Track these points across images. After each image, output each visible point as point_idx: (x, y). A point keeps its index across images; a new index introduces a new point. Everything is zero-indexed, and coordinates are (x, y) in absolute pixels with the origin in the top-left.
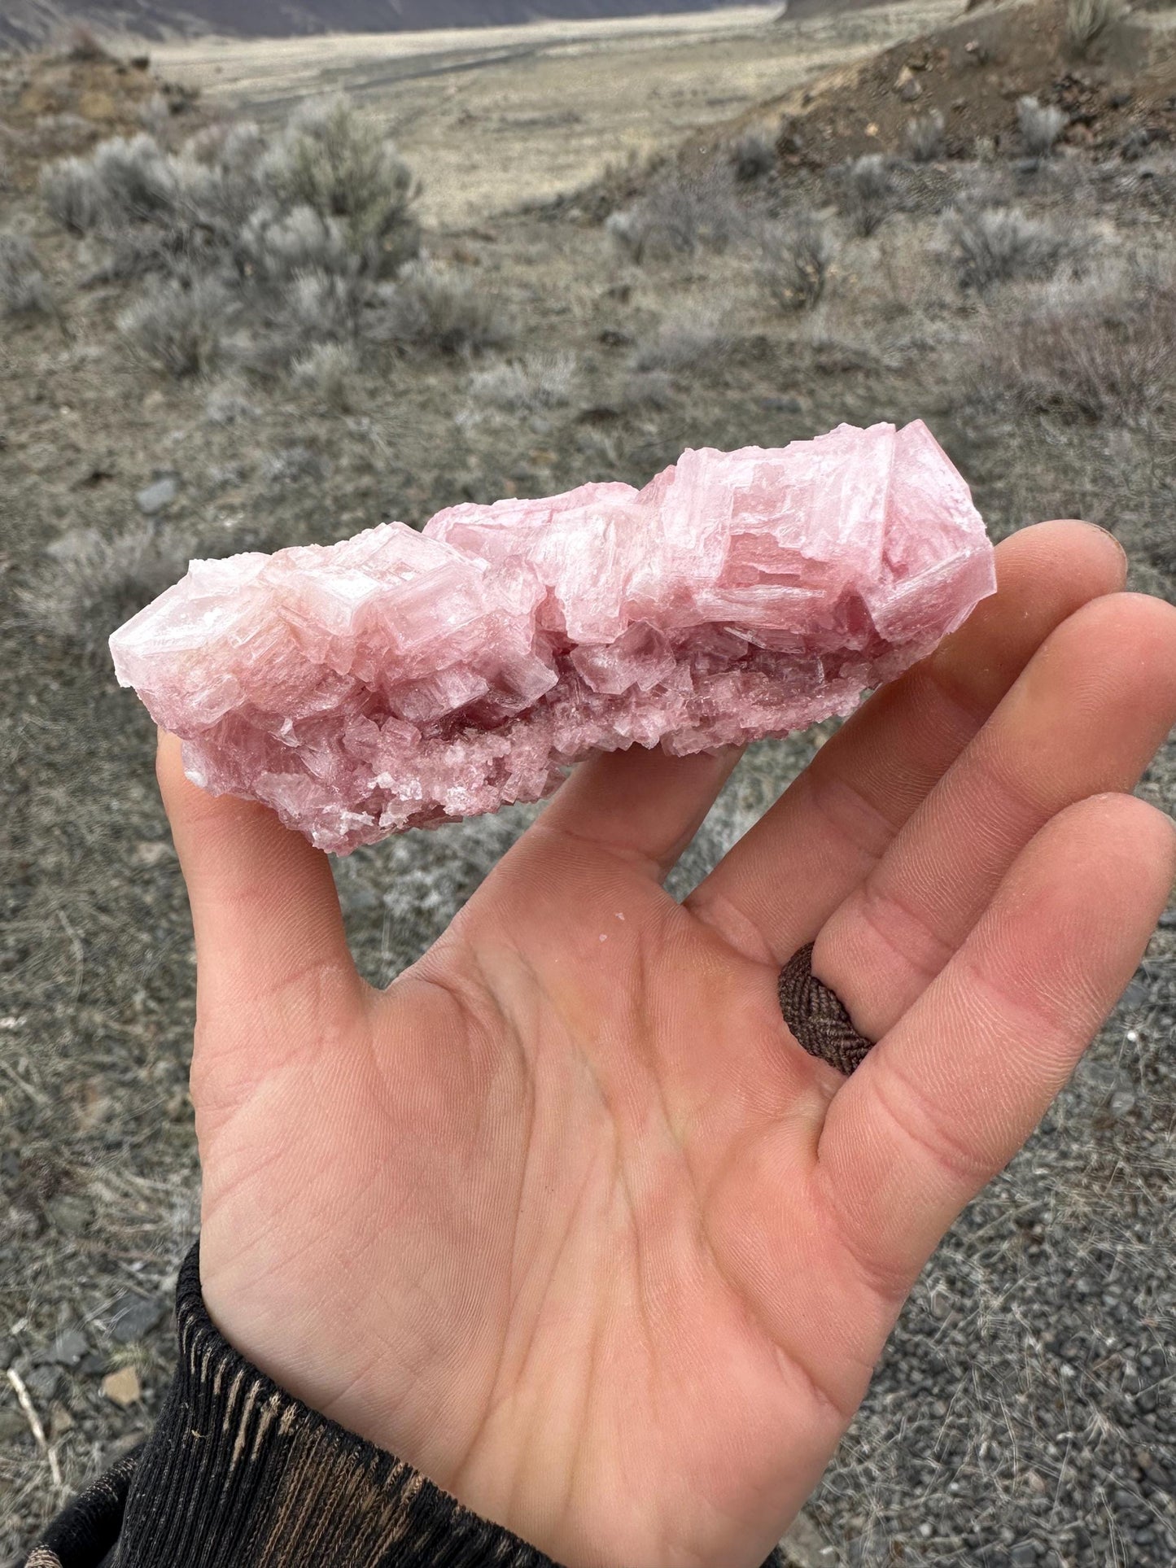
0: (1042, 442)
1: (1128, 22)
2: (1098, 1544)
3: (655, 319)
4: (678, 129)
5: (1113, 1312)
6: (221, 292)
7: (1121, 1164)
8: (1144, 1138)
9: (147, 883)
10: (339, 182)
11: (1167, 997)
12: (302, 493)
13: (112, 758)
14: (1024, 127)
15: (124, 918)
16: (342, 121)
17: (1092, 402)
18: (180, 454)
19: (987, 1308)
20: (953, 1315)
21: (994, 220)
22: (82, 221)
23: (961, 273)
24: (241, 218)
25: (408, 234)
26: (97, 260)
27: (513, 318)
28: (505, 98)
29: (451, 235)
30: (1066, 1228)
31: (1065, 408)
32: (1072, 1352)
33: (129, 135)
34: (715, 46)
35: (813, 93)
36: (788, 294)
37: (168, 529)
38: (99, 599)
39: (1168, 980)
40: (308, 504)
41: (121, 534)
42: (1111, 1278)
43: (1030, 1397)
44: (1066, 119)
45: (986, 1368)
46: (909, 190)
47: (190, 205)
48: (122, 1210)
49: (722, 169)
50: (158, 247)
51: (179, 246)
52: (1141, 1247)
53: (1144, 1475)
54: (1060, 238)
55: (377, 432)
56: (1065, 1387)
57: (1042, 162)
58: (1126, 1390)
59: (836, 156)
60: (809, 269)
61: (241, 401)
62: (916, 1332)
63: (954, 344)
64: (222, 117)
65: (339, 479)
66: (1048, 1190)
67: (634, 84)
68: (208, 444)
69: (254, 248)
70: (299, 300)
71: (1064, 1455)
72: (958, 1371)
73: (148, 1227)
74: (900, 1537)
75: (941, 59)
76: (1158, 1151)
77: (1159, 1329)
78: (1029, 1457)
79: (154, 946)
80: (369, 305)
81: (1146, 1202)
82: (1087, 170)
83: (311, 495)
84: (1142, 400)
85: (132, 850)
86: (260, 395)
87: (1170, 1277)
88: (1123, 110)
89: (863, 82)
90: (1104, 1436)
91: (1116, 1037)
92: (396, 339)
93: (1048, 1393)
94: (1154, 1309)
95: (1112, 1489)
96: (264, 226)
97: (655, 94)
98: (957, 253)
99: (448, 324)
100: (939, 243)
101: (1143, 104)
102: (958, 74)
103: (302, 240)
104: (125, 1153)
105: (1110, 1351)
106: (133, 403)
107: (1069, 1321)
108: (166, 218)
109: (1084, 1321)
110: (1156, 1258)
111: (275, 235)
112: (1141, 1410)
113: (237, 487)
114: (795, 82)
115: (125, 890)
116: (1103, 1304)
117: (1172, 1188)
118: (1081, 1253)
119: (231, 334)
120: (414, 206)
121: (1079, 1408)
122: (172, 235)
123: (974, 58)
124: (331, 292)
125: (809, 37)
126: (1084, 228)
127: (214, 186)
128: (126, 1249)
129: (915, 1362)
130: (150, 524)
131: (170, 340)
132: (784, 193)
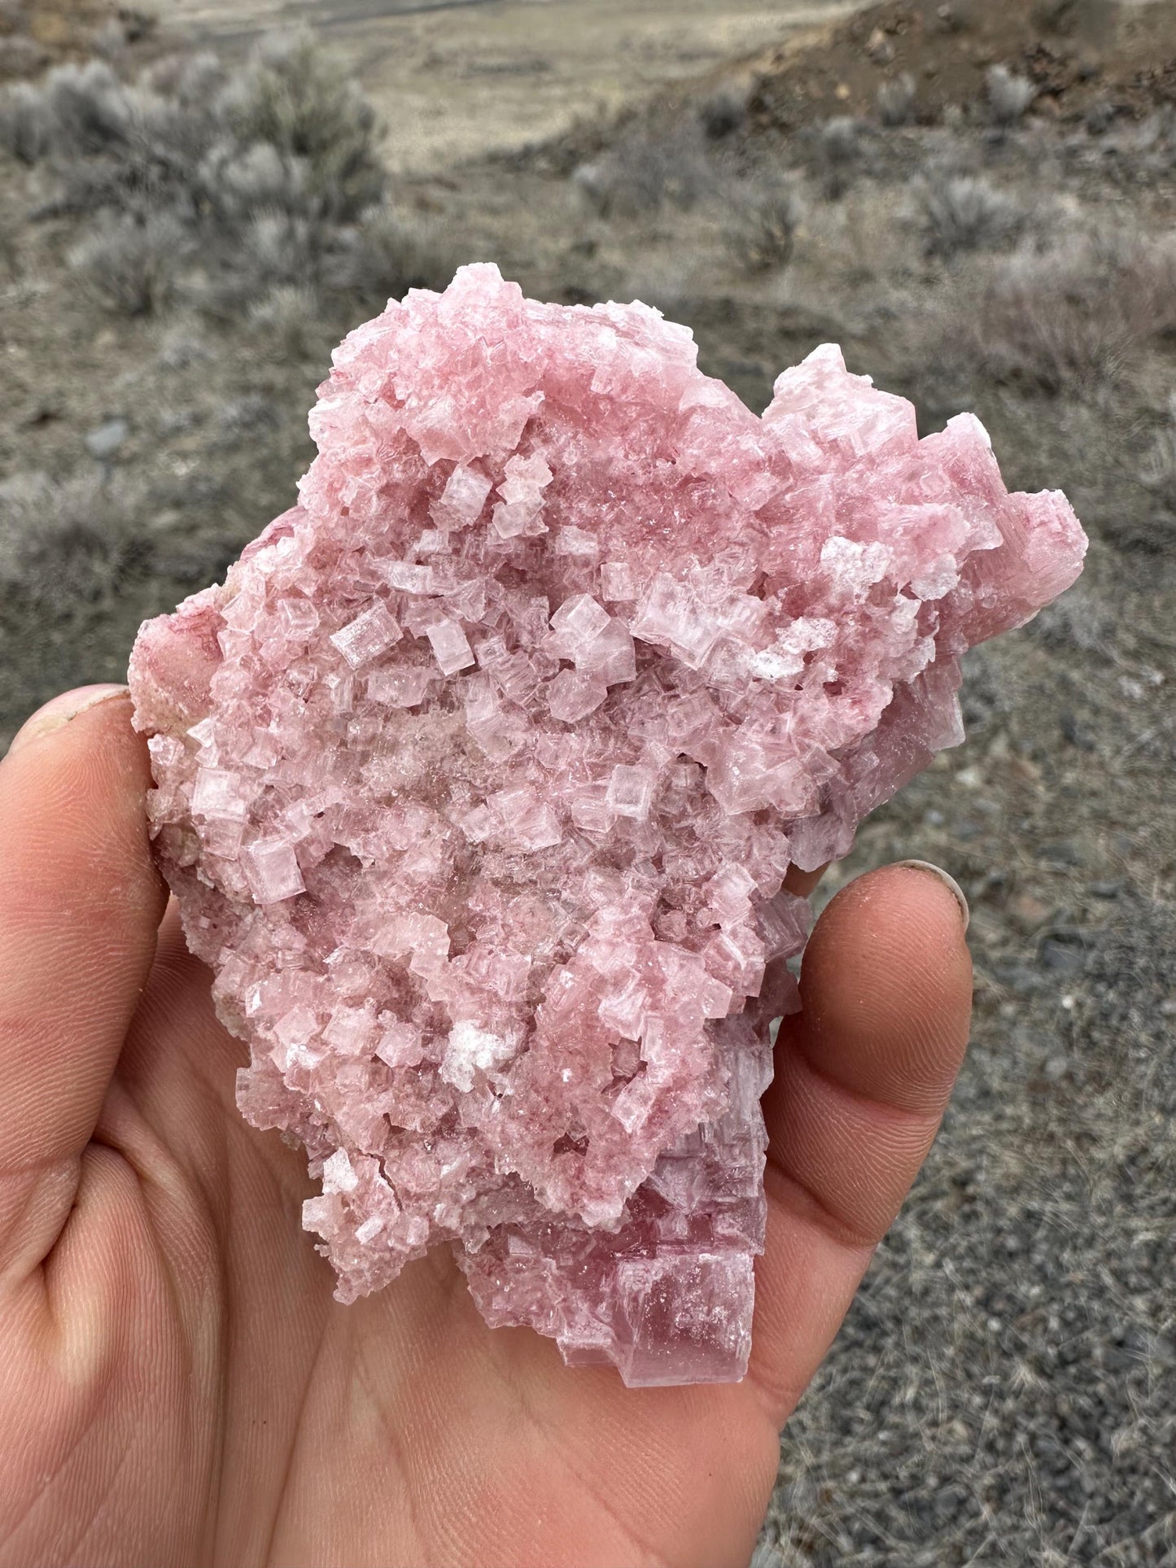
0: (1001, 415)
2: (1018, 1489)
3: (620, 276)
4: (648, 83)
5: (1040, 1268)
6: (177, 230)
7: (1053, 1127)
8: (1074, 1102)
10: (302, 120)
11: (1101, 965)
12: (257, 442)
14: (994, 96)
16: (305, 58)
17: (1050, 376)
18: (132, 398)
19: (920, 1264)
20: (886, 1272)
21: (961, 189)
22: (32, 149)
23: (926, 242)
24: (197, 152)
25: (372, 177)
26: (48, 192)
29: (413, 181)
30: (998, 1188)
31: (1025, 381)
32: (999, 1306)
33: (82, 61)
35: (787, 53)
36: (755, 256)
37: (119, 476)
38: (46, 543)
39: (1103, 949)
40: (263, 453)
41: (69, 477)
42: (1040, 1234)
43: (958, 1349)
44: (1035, 91)
45: (917, 1322)
46: (877, 156)
47: (145, 137)
49: (691, 126)
50: (112, 180)
52: (1068, 1207)
54: (1024, 210)
57: (1010, 133)
58: (1049, 1342)
59: (807, 116)
60: (777, 231)
61: (196, 344)
63: (918, 314)
64: (181, 47)
65: (296, 429)
66: (981, 1151)
68: (161, 388)
69: (212, 185)
70: (257, 243)
71: (988, 1404)
72: (889, 1325)
74: (830, 1484)
75: (911, 21)
76: (1089, 1114)
77: (1083, 1284)
78: (954, 1407)
80: (330, 249)
81: (1075, 1164)
82: (1053, 143)
83: (266, 445)
84: (1100, 377)
86: (215, 338)
87: (1094, 1236)
88: (1091, 85)
89: (836, 44)
90: (1027, 1386)
91: (1052, 1004)
92: (359, 288)
93: (975, 1346)
94: (1079, 1266)
95: (1033, 1438)
96: (223, 163)
97: (625, 44)
98: (923, 221)
99: (410, 273)
100: (906, 209)
101: (1111, 78)
102: (931, 38)
103: (262, 180)
105: (1037, 1306)
106: (84, 342)
107: (997, 1278)
108: (120, 150)
109: (1012, 1278)
110: (1083, 1217)
111: (234, 172)
112: (1063, 1362)
113: (190, 432)
116: (1030, 1261)
117: (1100, 1150)
118: (1012, 1212)
119: (186, 275)
120: (378, 149)
121: (1005, 1360)
122: (126, 170)
123: (945, 24)
124: (289, 236)
126: (1049, 202)
127: (171, 119)
130: (99, 471)
131: (122, 279)
132: (755, 153)
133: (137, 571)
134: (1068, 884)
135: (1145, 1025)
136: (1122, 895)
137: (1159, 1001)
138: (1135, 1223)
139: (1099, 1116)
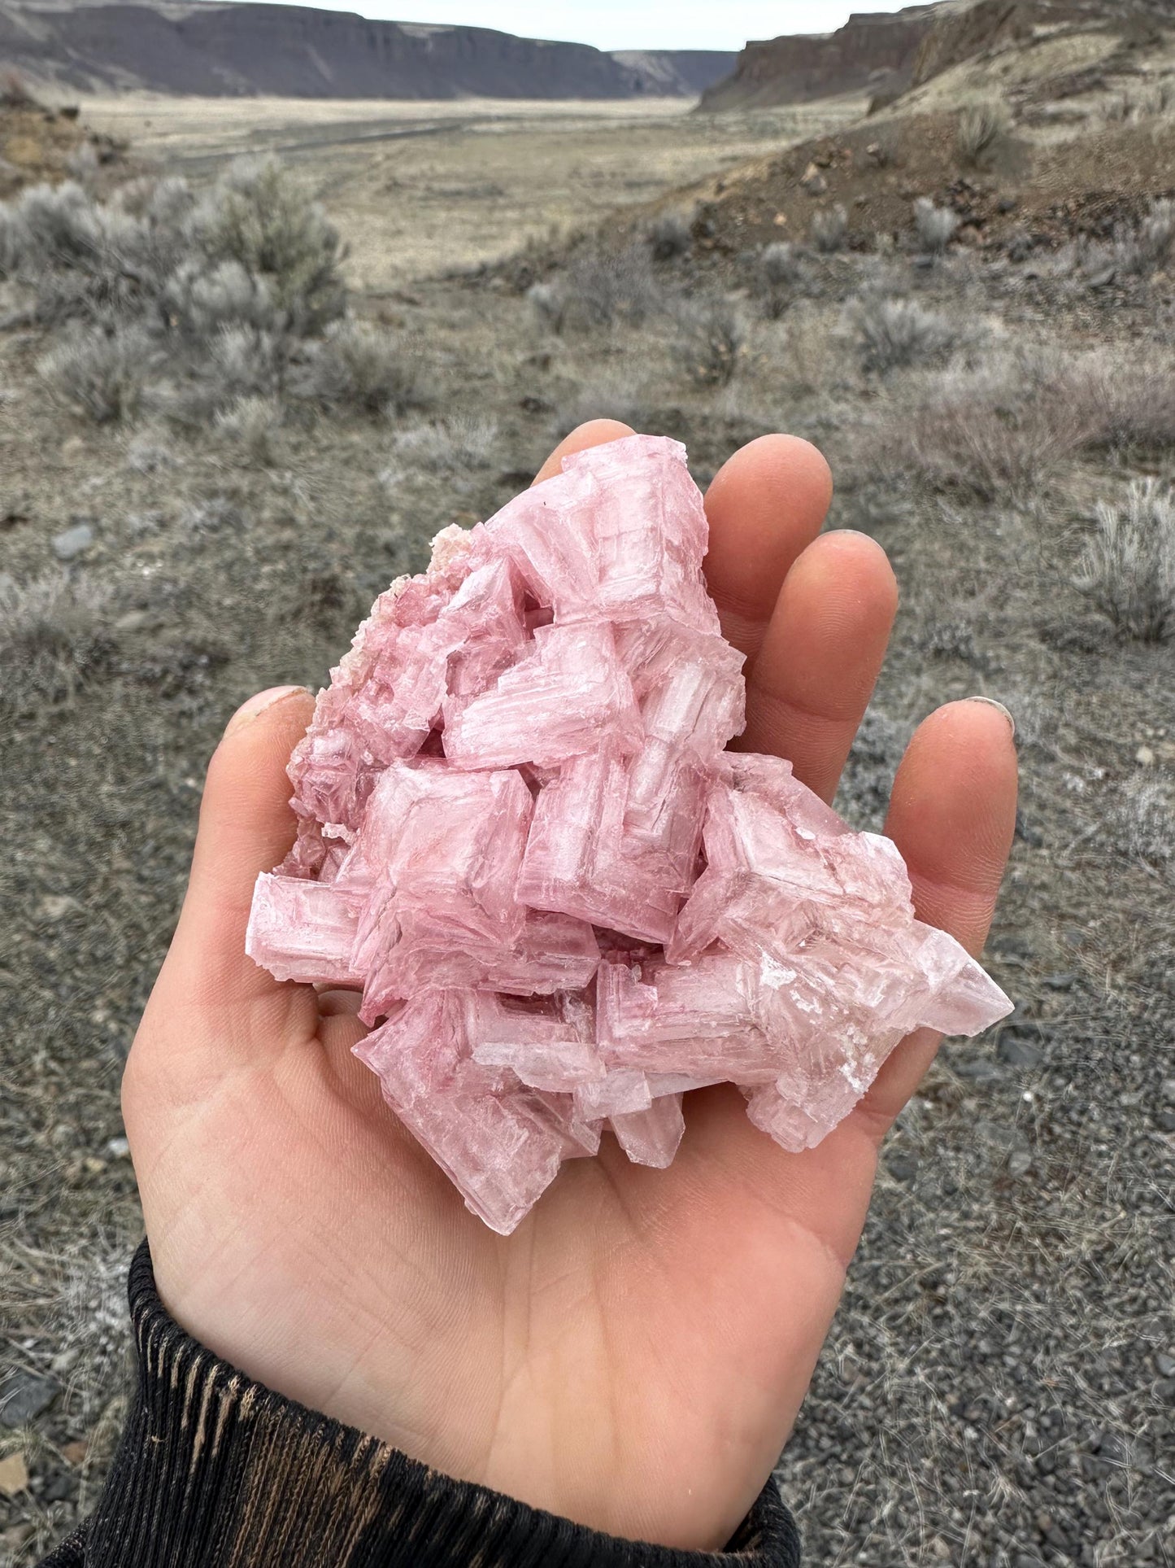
0: (940, 520)
1: (1013, 136)
3: (575, 388)
4: (597, 208)
5: (1013, 1373)
6: (145, 341)
7: (1019, 1224)
8: (1041, 1198)
9: (52, 937)
10: (268, 240)
11: (1059, 1058)
12: (222, 544)
13: (18, 807)
14: (921, 225)
15: (26, 974)
16: (272, 182)
17: (985, 485)
18: (98, 500)
19: (893, 1371)
20: (860, 1379)
21: (894, 310)
23: (863, 359)
24: (167, 268)
25: (334, 294)
26: (19, 304)
27: (437, 381)
28: (432, 169)
29: (375, 296)
30: (969, 1289)
31: (961, 489)
32: (975, 1415)
33: (56, 182)
34: (632, 131)
35: (726, 182)
36: (702, 371)
37: (84, 575)
38: (10, 644)
39: (1060, 1041)
40: (228, 555)
41: (35, 578)
42: (1012, 1337)
43: (935, 1461)
44: (959, 221)
45: (893, 1432)
46: (815, 278)
47: (116, 253)
48: (15, 1284)
49: (638, 248)
50: (82, 292)
51: (103, 293)
52: (1039, 1307)
53: (1044, 1538)
54: (953, 330)
55: (299, 486)
56: (969, 1450)
57: (937, 259)
58: (1027, 1451)
59: (747, 240)
60: (722, 348)
61: (163, 450)
62: (824, 1398)
63: (857, 426)
64: (151, 169)
65: (261, 531)
66: (951, 1250)
67: (557, 163)
68: (129, 491)
69: (180, 300)
70: (224, 353)
71: (968, 1519)
72: (865, 1437)
73: (41, 1301)
75: (844, 158)
76: (1053, 1211)
77: (1056, 1389)
78: (934, 1523)
79: (57, 1004)
80: (295, 361)
81: (1043, 1261)
82: (977, 268)
83: (229, 546)
84: (1030, 486)
85: (36, 904)
86: (182, 444)
87: (1066, 1337)
88: (1009, 216)
89: (772, 175)
90: (1007, 1499)
91: (1013, 1098)
92: (321, 396)
93: (952, 1456)
94: (1052, 1369)
95: (1015, 1553)
96: (191, 279)
97: (575, 173)
98: (860, 339)
99: (372, 384)
100: (843, 329)
101: (1028, 211)
102: (861, 172)
103: (229, 295)
104: (21, 1222)
105: (1011, 1413)
106: (51, 447)
107: (972, 1383)
108: (91, 266)
109: (988, 1384)
110: (1053, 1317)
111: (201, 287)
112: (1042, 1472)
113: (156, 535)
114: (709, 170)
115: (28, 944)
116: (1004, 1364)
117: (1067, 1247)
118: (983, 1314)
119: (154, 384)
120: (341, 267)
121: (983, 1471)
122: (97, 282)
123: (874, 160)
124: (257, 346)
125: (721, 129)
126: (976, 322)
127: (141, 237)
128: (17, 1326)
129: (824, 1428)
130: (66, 570)
131: (92, 386)
132: (697, 274)
133: (102, 669)
134: (1023, 976)
135: (1105, 1117)
136: (1075, 987)
137: (1117, 1093)
138: (1106, 1323)
139: (1064, 1212)
